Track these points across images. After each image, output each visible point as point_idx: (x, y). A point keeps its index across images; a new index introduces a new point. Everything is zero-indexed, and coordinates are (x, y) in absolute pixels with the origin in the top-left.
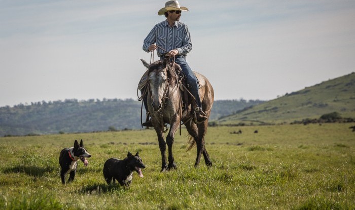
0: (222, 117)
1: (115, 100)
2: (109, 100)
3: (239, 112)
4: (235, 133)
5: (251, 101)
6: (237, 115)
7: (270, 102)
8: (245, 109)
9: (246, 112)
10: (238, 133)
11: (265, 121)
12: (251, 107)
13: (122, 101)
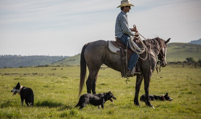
0: (53, 63)
1: (9, 55)
2: (7, 56)
3: (59, 61)
4: (53, 69)
5: (65, 57)
6: (59, 62)
7: (72, 57)
8: (62, 60)
9: (63, 61)
10: (54, 70)
11: (69, 65)
12: (64, 59)
13: (12, 56)
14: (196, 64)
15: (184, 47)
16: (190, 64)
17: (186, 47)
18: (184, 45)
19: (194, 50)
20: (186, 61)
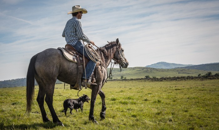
14: (152, 79)
15: (143, 70)
16: (149, 80)
17: (144, 69)
18: (143, 68)
19: (149, 71)
20: (145, 78)
